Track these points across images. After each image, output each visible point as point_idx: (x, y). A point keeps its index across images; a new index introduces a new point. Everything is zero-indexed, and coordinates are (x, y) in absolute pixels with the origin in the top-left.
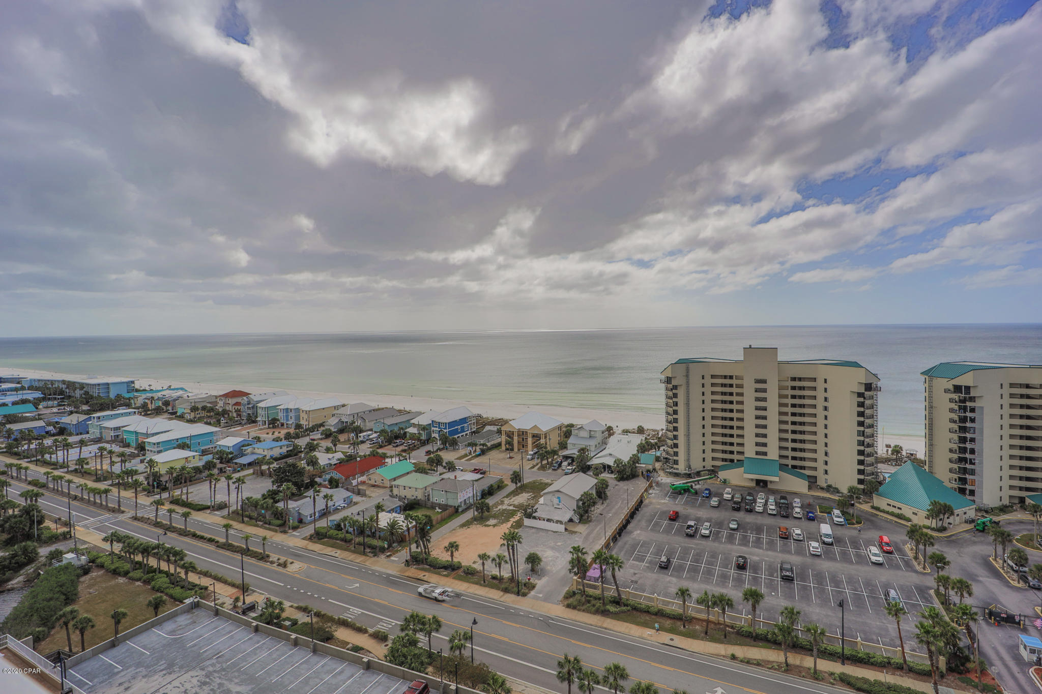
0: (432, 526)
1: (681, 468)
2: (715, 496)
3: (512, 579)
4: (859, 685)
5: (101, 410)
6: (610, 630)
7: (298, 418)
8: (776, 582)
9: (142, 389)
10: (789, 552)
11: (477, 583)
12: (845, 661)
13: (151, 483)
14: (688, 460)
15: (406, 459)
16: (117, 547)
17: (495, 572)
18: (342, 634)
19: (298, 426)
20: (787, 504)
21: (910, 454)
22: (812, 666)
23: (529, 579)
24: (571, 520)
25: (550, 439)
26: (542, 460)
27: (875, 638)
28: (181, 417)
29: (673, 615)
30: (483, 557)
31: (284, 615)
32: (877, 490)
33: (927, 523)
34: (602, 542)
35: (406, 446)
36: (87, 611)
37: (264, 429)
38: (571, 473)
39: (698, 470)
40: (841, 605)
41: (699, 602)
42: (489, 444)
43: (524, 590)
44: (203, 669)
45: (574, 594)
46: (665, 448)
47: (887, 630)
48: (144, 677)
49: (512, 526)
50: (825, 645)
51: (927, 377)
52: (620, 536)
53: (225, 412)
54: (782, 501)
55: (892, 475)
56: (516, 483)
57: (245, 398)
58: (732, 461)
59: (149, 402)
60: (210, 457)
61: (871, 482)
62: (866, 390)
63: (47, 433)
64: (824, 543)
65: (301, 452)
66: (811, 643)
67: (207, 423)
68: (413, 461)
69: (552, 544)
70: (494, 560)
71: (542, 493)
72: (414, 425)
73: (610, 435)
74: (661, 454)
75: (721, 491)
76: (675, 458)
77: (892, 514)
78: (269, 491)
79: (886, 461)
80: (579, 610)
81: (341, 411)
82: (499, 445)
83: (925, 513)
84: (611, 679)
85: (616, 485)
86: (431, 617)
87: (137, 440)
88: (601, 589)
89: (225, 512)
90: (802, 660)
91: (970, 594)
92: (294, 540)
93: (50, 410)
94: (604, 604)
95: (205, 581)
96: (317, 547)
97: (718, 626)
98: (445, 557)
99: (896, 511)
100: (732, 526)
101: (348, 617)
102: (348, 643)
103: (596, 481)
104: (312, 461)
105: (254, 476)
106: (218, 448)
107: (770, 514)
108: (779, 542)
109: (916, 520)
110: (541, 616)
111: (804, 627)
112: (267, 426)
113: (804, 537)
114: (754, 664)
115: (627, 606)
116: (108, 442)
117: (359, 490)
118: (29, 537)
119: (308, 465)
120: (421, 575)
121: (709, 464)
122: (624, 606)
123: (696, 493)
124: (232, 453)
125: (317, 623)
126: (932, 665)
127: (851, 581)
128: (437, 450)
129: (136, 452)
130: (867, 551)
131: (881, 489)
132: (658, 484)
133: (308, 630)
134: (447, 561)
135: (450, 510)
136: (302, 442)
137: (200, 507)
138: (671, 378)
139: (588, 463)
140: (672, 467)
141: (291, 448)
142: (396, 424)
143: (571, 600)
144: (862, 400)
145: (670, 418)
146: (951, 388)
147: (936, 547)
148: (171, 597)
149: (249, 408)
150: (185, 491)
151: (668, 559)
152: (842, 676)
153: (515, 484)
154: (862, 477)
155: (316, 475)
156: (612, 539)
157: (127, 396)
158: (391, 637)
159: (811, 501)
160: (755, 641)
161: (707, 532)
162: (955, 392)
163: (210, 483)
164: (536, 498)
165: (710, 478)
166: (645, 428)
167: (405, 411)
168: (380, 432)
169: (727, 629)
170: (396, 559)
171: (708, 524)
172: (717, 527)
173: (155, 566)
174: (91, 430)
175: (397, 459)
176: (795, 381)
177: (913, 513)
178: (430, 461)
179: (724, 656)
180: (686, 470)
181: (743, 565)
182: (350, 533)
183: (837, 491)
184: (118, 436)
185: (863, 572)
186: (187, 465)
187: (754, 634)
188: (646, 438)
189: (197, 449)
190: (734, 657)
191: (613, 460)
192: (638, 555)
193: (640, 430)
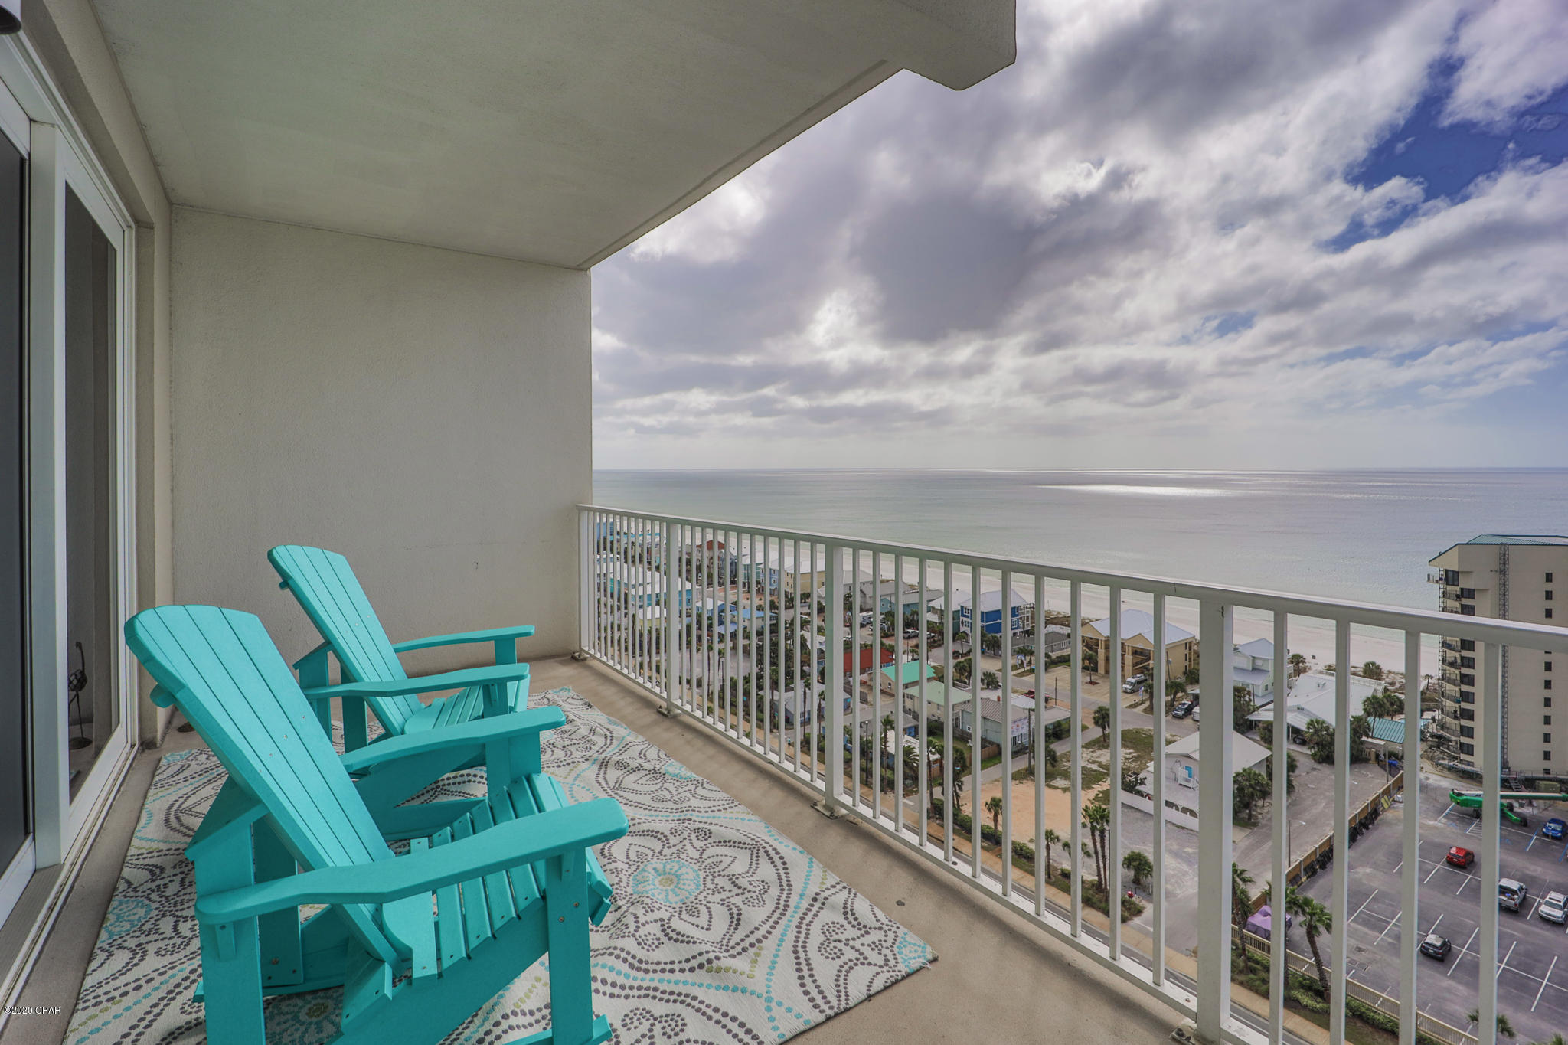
0: (965, 767)
3: (1098, 887)
6: (1300, 1037)
17: (1068, 866)
23: (1130, 896)
25: (1167, 662)
30: (1049, 836)
34: (1283, 869)
37: (743, 592)
46: (1437, 714)
49: (1096, 798)
52: (1319, 867)
56: (1104, 728)
60: (688, 620)
68: (933, 664)
70: (1066, 845)
71: (1152, 754)
72: (934, 610)
73: (1299, 671)
76: (1464, 740)
85: (1315, 769)
98: (983, 819)
103: (1268, 753)
132: (1416, 785)
134: (987, 826)
136: (788, 615)
138: (1456, 574)
139: (1253, 717)
141: (774, 622)
145: (1451, 655)
151: (1445, 944)
153: (1100, 729)
155: (804, 662)
156: (1305, 869)
161: (1558, 914)
164: (1143, 760)
165: (1563, 799)
166: (1385, 668)
170: (911, 803)
171: (1561, 897)
178: (959, 668)
180: (1495, 770)
182: (849, 750)
188: (1386, 689)
191: (1307, 720)
192: (1368, 915)
193: (1371, 670)
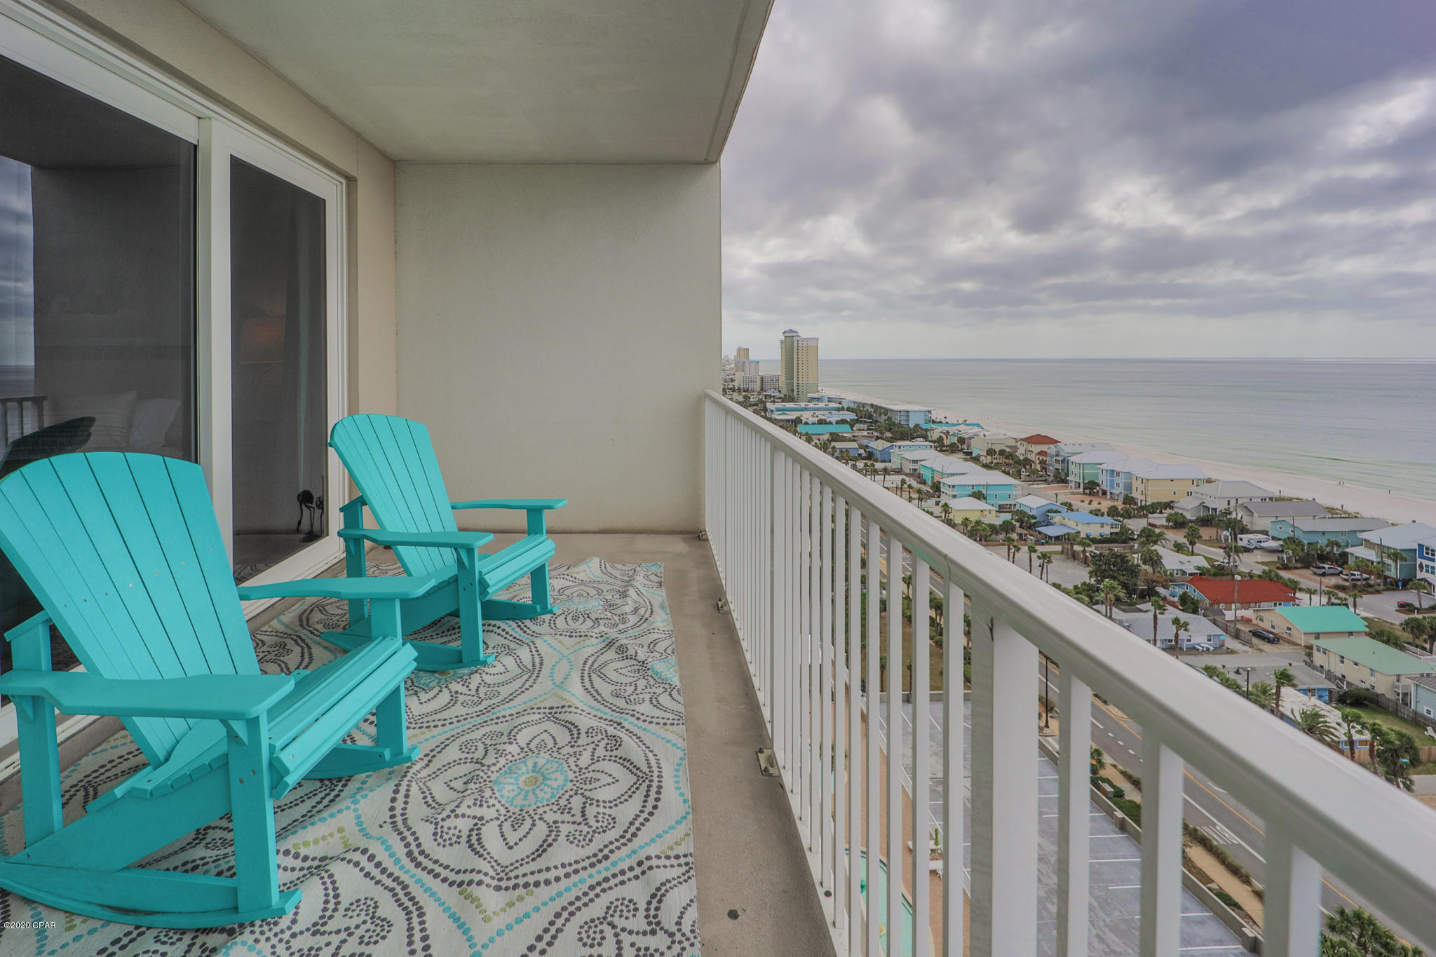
0: (1416, 761)
5: (902, 439)
7: (1129, 487)
9: (937, 420)
15: (1346, 605)
18: (1199, 857)
19: (1129, 500)
28: (976, 460)
31: (1103, 773)
35: (1347, 580)
37: (1078, 493)
53: (1027, 462)
57: (1052, 446)
59: (945, 437)
60: (1007, 517)
63: (860, 455)
65: (1133, 540)
67: (1004, 472)
68: (1364, 615)
72: (1368, 544)
78: (1084, 584)
81: (1205, 488)
87: (933, 478)
93: (861, 431)
101: (1211, 836)
102: (1212, 880)
104: (1151, 559)
105: (1063, 556)
106: (1018, 507)
112: (1081, 490)
116: (907, 475)
117: (1238, 631)
119: (1145, 563)
124: (1035, 518)
129: (932, 491)
136: (1136, 525)
141: (1117, 530)
142: (1324, 533)
149: (1057, 461)
155: (1157, 582)
157: (925, 427)
163: (1009, 549)
167: (1345, 512)
168: (1284, 540)
174: (893, 459)
175: (1324, 601)
178: (1411, 626)
184: (915, 470)
186: (983, 520)
189: (993, 502)
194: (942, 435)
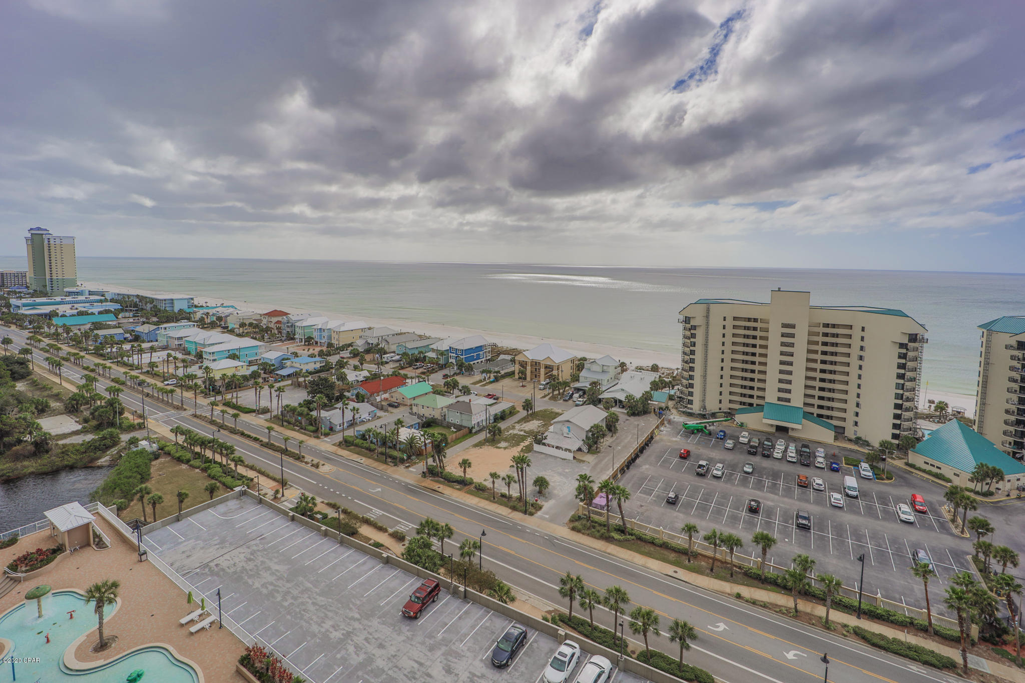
0: (447, 444)
1: (696, 408)
2: (730, 439)
3: (520, 499)
4: (875, 640)
5: (167, 322)
6: (613, 556)
7: (330, 337)
8: (790, 529)
9: (199, 305)
10: (808, 501)
11: (487, 499)
12: (861, 616)
13: (208, 387)
14: (704, 401)
15: (425, 381)
16: (181, 439)
17: (505, 490)
18: (365, 530)
19: (330, 345)
20: (809, 453)
21: (957, 412)
22: (824, 615)
23: (536, 501)
24: (580, 450)
25: (562, 371)
26: (553, 391)
27: (897, 596)
28: (231, 332)
29: (678, 549)
30: (494, 476)
31: (316, 509)
32: (913, 446)
33: (971, 485)
34: (610, 472)
35: (425, 369)
36: (158, 490)
37: (301, 346)
38: (582, 405)
39: (713, 411)
40: (861, 559)
41: (707, 538)
42: (503, 372)
43: (532, 510)
44: (248, 548)
45: (580, 518)
46: (680, 387)
47: (912, 590)
48: (202, 548)
49: (522, 450)
50: (841, 597)
51: (985, 331)
52: (628, 468)
53: (268, 329)
54: (804, 449)
55: (933, 433)
56: (528, 411)
57: (284, 317)
58: (751, 405)
59: (205, 317)
60: (255, 368)
61: (906, 437)
62: (910, 341)
63: (125, 339)
64: (847, 495)
65: (332, 368)
66: (824, 593)
67: (253, 338)
68: (432, 383)
69: (560, 470)
70: (503, 479)
71: (552, 422)
72: (433, 350)
73: (623, 371)
74: (675, 393)
75: (737, 434)
76: (690, 398)
77: (929, 473)
78: (305, 400)
79: (928, 417)
80: (583, 534)
81: (368, 333)
82: (513, 373)
83: (970, 476)
84: (612, 601)
85: (627, 420)
86: (444, 524)
87: (196, 349)
88: (606, 517)
89: (268, 416)
90: (813, 608)
91: (1015, 565)
92: (326, 445)
93: (127, 319)
94: (608, 530)
95: (251, 474)
96: (345, 453)
97: (725, 565)
98: (458, 472)
99: (935, 470)
100: (745, 469)
101: (372, 516)
102: (370, 539)
103: (607, 414)
104: (342, 377)
105: (293, 387)
106: (262, 361)
107: (789, 461)
108: (797, 491)
109: (957, 482)
110: (547, 535)
111: (818, 576)
112: (303, 343)
113: (825, 487)
114: (761, 606)
115: (632, 535)
116: (173, 350)
117: (382, 405)
118: (112, 424)
119: (338, 381)
120: (436, 486)
121: (726, 406)
122: (629, 535)
123: (710, 434)
124: (274, 366)
125: (343, 519)
126: (962, 631)
127: (874, 536)
128: (454, 374)
129: (195, 359)
130: (896, 507)
131: (918, 445)
132: (670, 422)
133: (337, 524)
134: (460, 476)
135: (465, 431)
136: (334, 359)
137: (247, 410)
138: (689, 318)
139: (600, 397)
140: (686, 407)
141: (324, 364)
142: (417, 348)
143: (577, 524)
144: (904, 351)
145: (687, 358)
146: (1015, 344)
147: (978, 511)
148: (224, 484)
149: (288, 327)
150: (235, 395)
151: (676, 495)
152: (857, 629)
153: (526, 412)
154: (897, 432)
155: (345, 390)
156: (620, 471)
157: (188, 310)
158: (408, 538)
159: (837, 452)
160: (763, 583)
161: (719, 473)
162: (1018, 349)
163: (256, 390)
164: (546, 425)
165: (725, 421)
166: (660, 366)
167: (425, 336)
168: (402, 355)
169: (735, 568)
170: (414, 470)
171: (721, 465)
172: (730, 469)
173: (211, 458)
174: (159, 339)
175: (417, 381)
176: (828, 327)
177: (955, 474)
178: (447, 384)
179: (729, 594)
180: (700, 410)
181: (756, 509)
182: (374, 443)
183: (867, 444)
184: (180, 345)
185: (890, 529)
186: (237, 373)
187: (763, 577)
188: (660, 376)
189: (244, 360)
190: (738, 596)
191: (625, 395)
192: (646, 488)
193: (654, 367)
194: (203, 316)
